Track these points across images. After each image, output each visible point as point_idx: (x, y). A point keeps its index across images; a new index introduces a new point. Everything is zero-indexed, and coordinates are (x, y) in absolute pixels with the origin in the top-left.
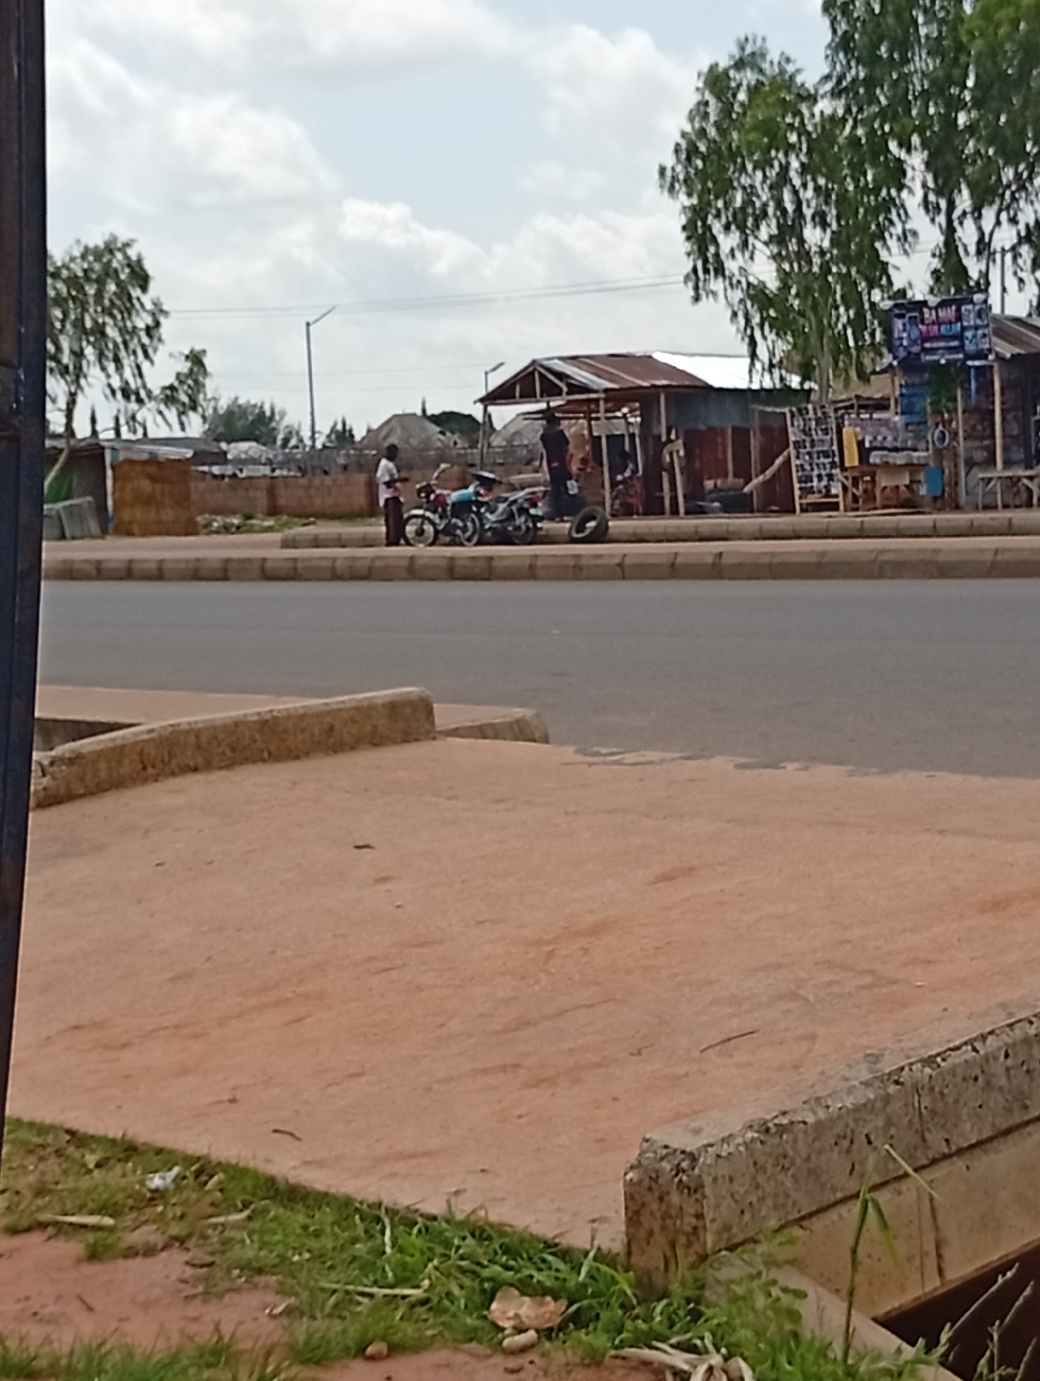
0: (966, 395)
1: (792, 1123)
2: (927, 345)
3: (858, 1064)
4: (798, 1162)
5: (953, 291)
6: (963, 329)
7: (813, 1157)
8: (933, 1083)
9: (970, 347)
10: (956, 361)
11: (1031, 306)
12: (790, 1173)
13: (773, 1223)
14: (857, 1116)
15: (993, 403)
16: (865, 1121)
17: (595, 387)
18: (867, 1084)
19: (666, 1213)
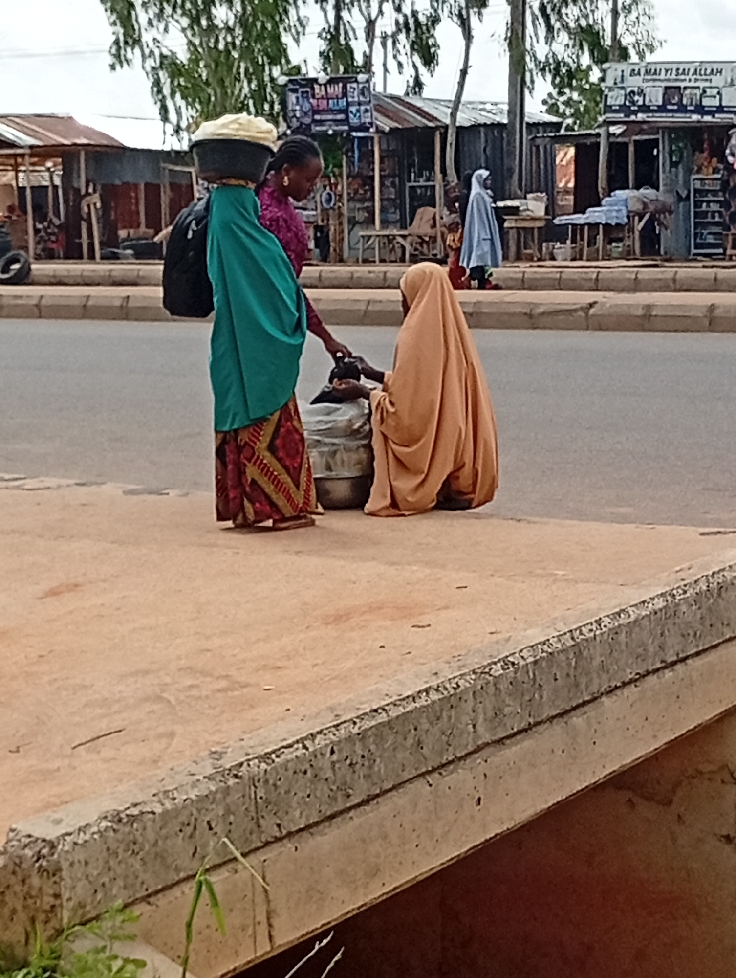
0: (351, 163)
1: (143, 813)
2: (317, 117)
3: (203, 760)
4: (147, 847)
5: (342, 69)
6: (348, 104)
7: (160, 843)
8: (268, 776)
9: (354, 121)
10: (342, 132)
11: (408, 86)
12: (139, 857)
13: (119, 903)
14: (200, 806)
15: (373, 170)
16: (207, 810)
17: (22, 143)
18: (209, 778)
19: (28, 893)
